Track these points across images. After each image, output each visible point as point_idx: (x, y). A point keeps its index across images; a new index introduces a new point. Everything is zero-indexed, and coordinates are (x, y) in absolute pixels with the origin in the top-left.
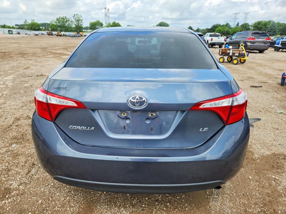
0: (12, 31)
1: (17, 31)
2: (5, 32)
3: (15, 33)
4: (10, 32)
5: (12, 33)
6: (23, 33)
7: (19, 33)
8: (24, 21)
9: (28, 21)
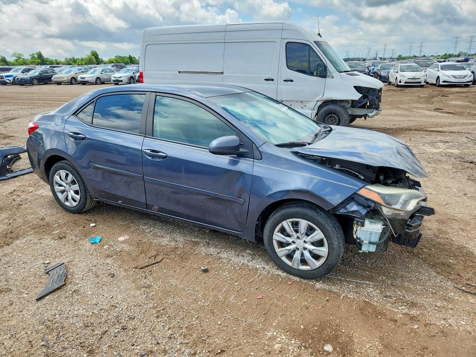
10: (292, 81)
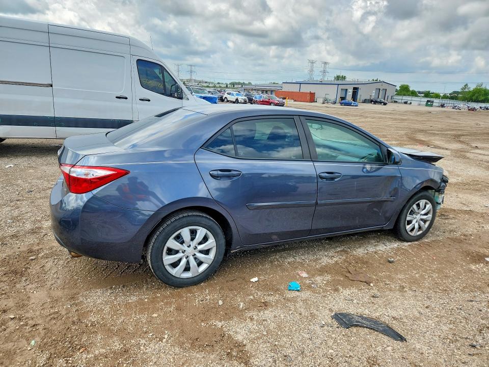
0: (433, 102)
1: (441, 101)
2: (422, 103)
3: (437, 105)
4: (429, 104)
5: (431, 106)
6: (451, 105)
7: (443, 106)
8: (463, 86)
9: (469, 85)
10: (149, 100)
